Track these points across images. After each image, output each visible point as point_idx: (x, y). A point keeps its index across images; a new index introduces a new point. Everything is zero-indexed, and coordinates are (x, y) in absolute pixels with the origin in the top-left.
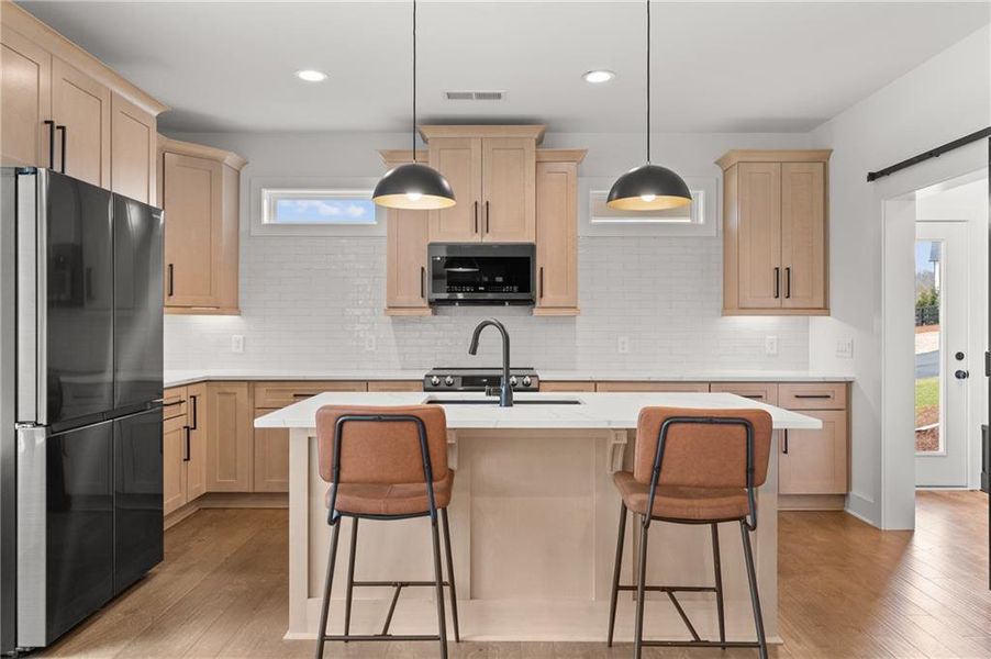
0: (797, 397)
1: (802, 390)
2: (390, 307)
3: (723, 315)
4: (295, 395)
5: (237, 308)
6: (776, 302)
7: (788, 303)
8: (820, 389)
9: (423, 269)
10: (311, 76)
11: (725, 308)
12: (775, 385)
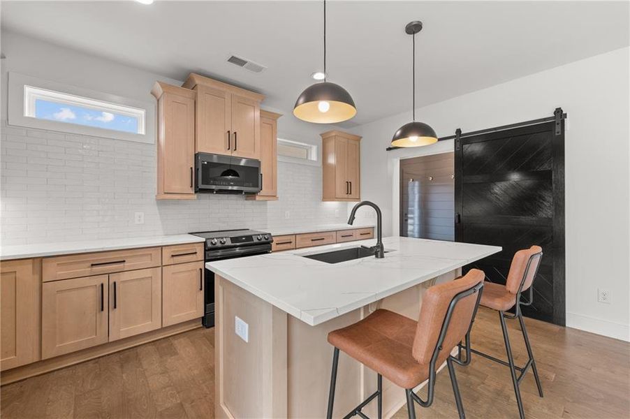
1: (362, 231)
3: (323, 201)
4: (92, 265)
6: (346, 196)
7: (350, 196)
8: (366, 231)
9: (192, 168)
11: (324, 198)
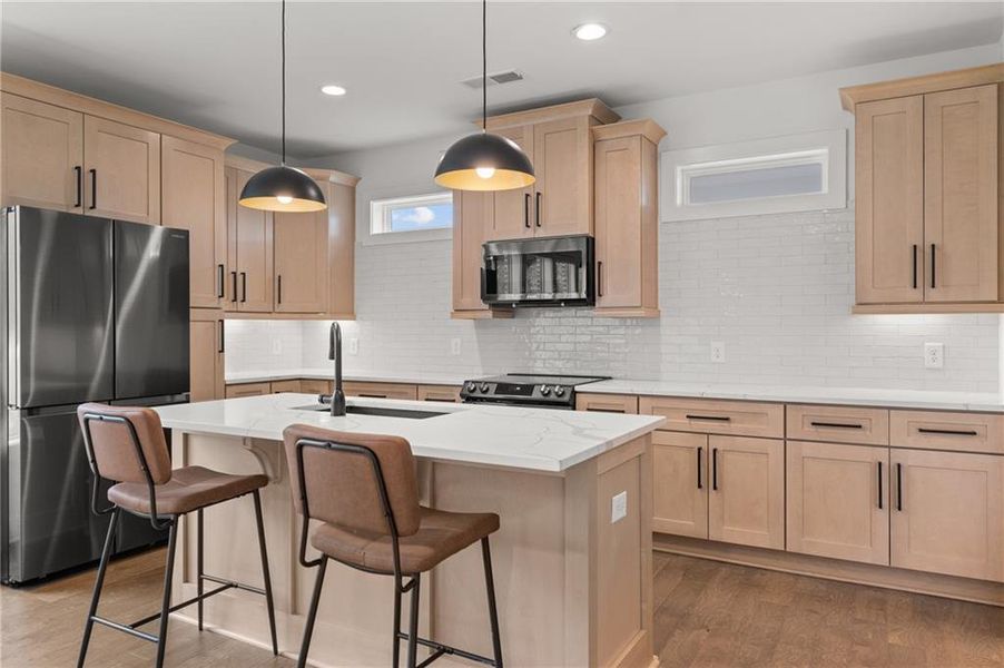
0: (921, 430)
1: (929, 421)
2: (456, 310)
3: (854, 313)
5: (353, 313)
6: (916, 295)
7: (933, 295)
9: (482, 270)
10: (334, 90)
12: (886, 411)
